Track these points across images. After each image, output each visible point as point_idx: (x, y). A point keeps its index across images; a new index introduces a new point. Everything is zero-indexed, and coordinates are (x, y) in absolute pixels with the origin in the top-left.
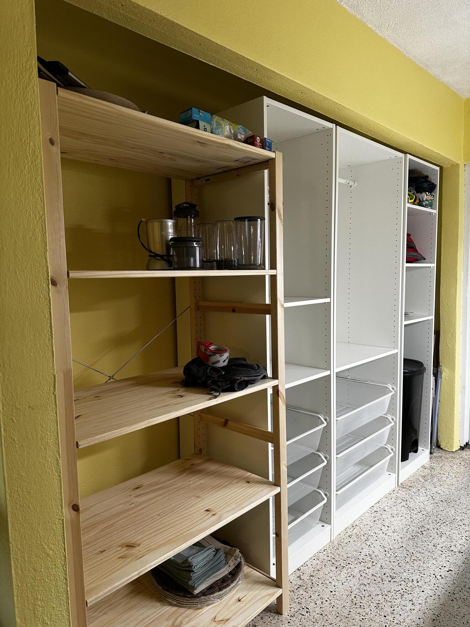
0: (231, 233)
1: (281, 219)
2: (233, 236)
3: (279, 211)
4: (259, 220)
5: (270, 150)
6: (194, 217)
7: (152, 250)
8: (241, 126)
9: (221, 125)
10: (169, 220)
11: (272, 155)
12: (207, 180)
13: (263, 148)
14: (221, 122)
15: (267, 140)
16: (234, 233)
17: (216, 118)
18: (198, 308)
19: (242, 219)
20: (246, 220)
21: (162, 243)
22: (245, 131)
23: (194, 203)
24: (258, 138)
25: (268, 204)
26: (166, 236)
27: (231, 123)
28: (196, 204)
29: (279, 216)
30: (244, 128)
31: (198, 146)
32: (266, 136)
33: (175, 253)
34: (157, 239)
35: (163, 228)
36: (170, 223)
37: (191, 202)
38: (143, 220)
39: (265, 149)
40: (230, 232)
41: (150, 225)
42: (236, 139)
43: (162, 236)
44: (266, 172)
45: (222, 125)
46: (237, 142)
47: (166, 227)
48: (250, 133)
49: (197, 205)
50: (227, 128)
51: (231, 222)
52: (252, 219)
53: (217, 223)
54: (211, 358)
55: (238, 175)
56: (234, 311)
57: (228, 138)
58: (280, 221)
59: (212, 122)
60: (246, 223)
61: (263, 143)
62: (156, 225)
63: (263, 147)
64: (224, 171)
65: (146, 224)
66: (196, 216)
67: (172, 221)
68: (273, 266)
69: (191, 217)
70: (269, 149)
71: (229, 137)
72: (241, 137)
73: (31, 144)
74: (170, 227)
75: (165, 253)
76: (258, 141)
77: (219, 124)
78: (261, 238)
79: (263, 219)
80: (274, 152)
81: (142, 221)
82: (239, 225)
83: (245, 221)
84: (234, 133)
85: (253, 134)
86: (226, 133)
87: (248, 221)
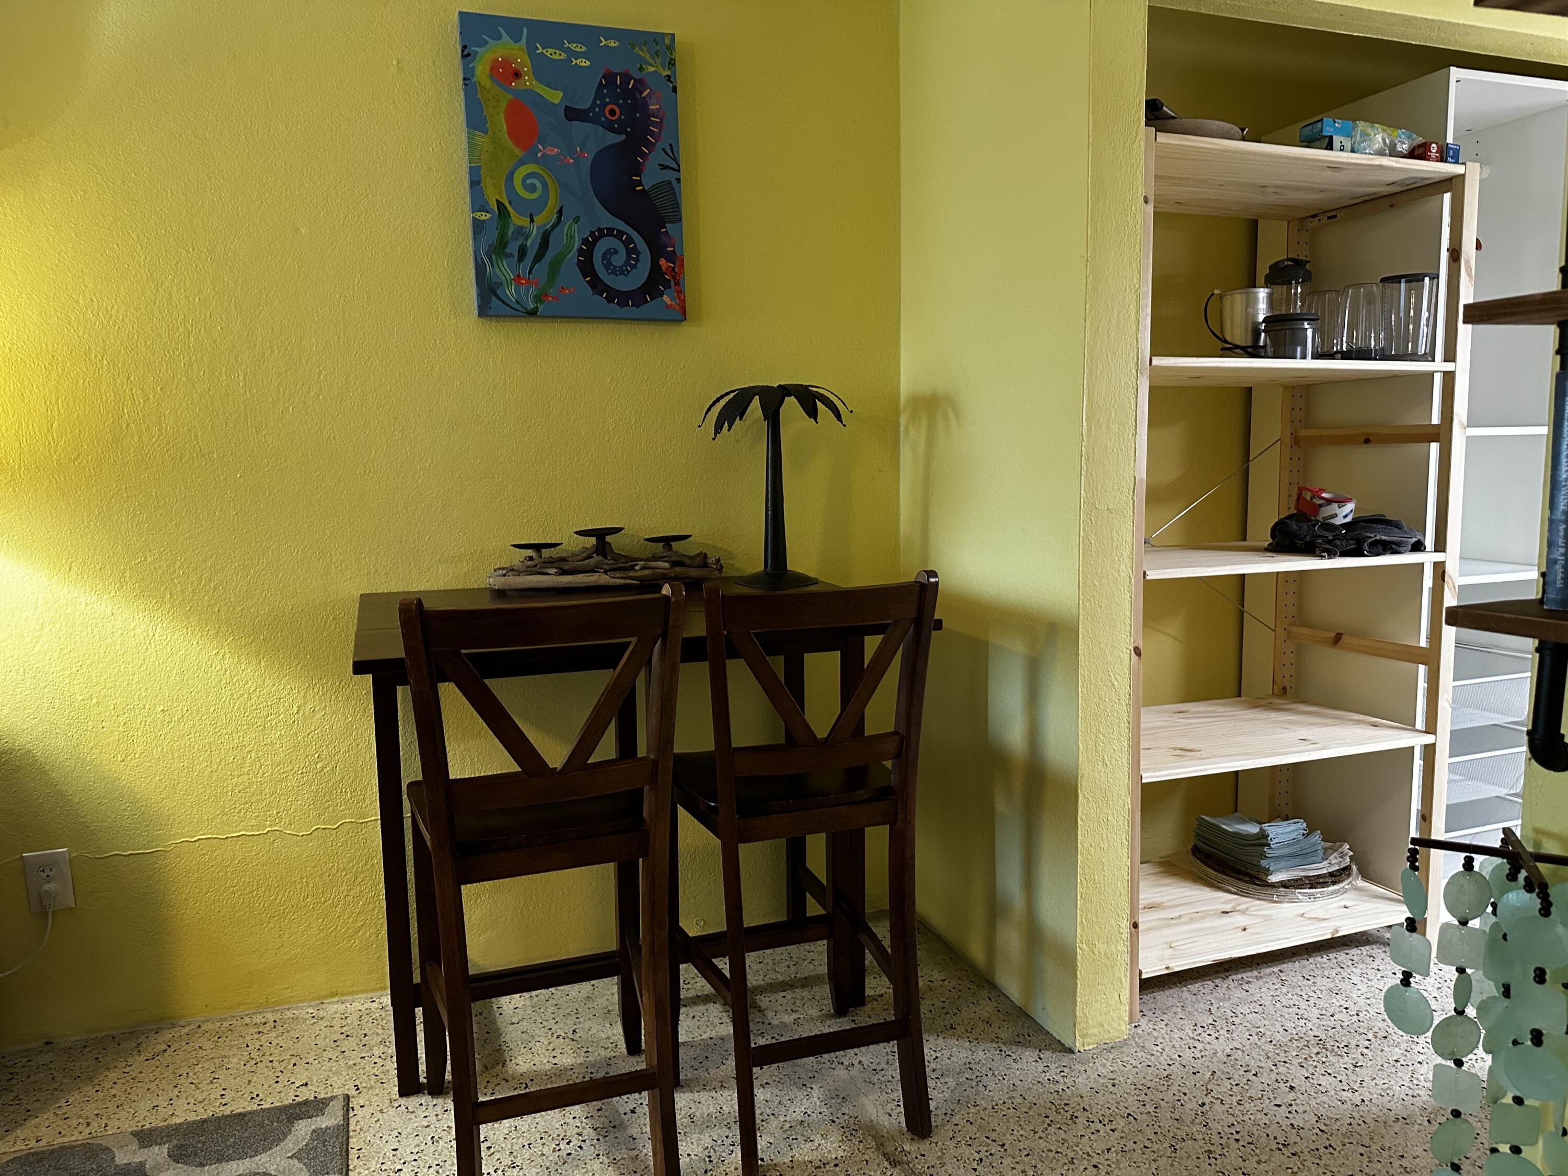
0: (1372, 306)
1: (1470, 276)
2: (1375, 310)
3: (1467, 262)
4: (1427, 279)
5: (1457, 162)
6: (1302, 282)
7: (1229, 339)
8: (1403, 131)
9: (1368, 135)
10: (1262, 290)
11: (1458, 169)
12: (1329, 218)
13: (1442, 161)
14: (1369, 131)
15: (1452, 146)
16: (1378, 304)
17: (1361, 125)
18: (1296, 441)
19: (1396, 279)
20: (1403, 280)
21: (1246, 326)
22: (1409, 137)
23: (1302, 257)
24: (1434, 145)
25: (1448, 250)
26: (1254, 315)
27: (1385, 128)
28: (1304, 258)
29: (1467, 271)
30: (1408, 133)
31: (1329, 173)
32: (1450, 140)
33: (1268, 343)
34: (1239, 319)
35: (1251, 302)
36: (1262, 294)
37: (1296, 257)
38: (1216, 292)
39: (1446, 162)
40: (1370, 302)
41: (1227, 301)
42: (1394, 153)
43: (1247, 314)
44: (1447, 197)
45: (1370, 135)
46: (1395, 159)
47: (1256, 301)
48: (1420, 140)
49: (1309, 262)
50: (1379, 138)
51: (1374, 285)
52: (1415, 279)
53: (1346, 289)
54: (1322, 509)
55: (1391, 206)
56: (1367, 441)
57: (1379, 155)
58: (1467, 279)
59: (1354, 133)
60: (1403, 285)
61: (1443, 152)
62: (1239, 298)
63: (1442, 159)
64: (1366, 201)
65: (1221, 298)
66: (1307, 278)
67: (1266, 290)
68: (1450, 356)
69: (1297, 283)
70: (1453, 161)
71: (1381, 153)
72: (1404, 147)
73: (1133, 208)
74: (1261, 300)
75: (1249, 344)
76: (1434, 151)
77: (1365, 135)
78: (1429, 310)
79: (1435, 277)
80: (1464, 164)
81: (1213, 294)
82: (1389, 291)
83: (1400, 282)
84: (1390, 142)
85: (1424, 141)
86: (1377, 146)
87: (1406, 282)
